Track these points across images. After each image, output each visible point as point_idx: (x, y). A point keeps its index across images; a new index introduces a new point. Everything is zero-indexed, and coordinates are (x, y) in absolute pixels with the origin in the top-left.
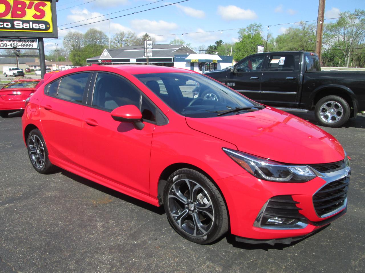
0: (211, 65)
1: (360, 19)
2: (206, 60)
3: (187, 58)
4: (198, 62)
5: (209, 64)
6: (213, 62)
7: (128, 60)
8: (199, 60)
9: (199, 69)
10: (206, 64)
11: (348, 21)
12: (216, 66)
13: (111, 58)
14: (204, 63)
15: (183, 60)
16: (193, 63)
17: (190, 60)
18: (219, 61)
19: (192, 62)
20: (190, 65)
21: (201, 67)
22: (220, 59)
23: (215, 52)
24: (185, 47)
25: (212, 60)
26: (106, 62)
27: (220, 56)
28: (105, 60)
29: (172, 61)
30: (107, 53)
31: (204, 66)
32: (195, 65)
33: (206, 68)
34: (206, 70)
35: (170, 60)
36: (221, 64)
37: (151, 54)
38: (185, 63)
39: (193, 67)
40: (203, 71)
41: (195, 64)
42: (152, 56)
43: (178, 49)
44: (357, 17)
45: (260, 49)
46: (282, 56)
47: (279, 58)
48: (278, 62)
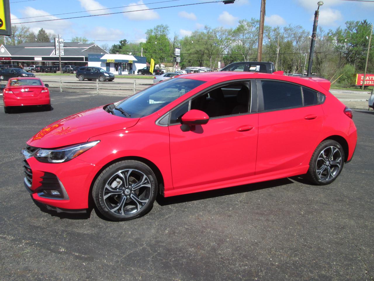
0: (126, 66)
1: (256, 27)
2: (122, 60)
3: (103, 58)
4: (114, 62)
5: (125, 64)
6: (129, 63)
7: (33, 59)
8: (115, 60)
9: (115, 70)
10: (122, 64)
11: (246, 28)
12: (131, 67)
13: (10, 56)
14: (120, 63)
15: (98, 60)
17: (106, 60)
18: (134, 62)
19: (108, 62)
20: (105, 65)
21: (118, 67)
22: (135, 60)
23: (129, 53)
24: (96, 46)
25: (128, 61)
26: (4, 60)
28: (3, 57)
29: (83, 61)
30: (5, 49)
31: (120, 67)
33: (123, 68)
34: (123, 70)
35: (82, 59)
36: (136, 64)
37: (63, 52)
38: (100, 63)
39: (109, 67)
40: (119, 71)
41: (110, 64)
42: (63, 55)
43: (88, 48)
44: (253, 25)
45: (178, 51)
46: (258, 65)
47: (256, 67)
48: (255, 69)
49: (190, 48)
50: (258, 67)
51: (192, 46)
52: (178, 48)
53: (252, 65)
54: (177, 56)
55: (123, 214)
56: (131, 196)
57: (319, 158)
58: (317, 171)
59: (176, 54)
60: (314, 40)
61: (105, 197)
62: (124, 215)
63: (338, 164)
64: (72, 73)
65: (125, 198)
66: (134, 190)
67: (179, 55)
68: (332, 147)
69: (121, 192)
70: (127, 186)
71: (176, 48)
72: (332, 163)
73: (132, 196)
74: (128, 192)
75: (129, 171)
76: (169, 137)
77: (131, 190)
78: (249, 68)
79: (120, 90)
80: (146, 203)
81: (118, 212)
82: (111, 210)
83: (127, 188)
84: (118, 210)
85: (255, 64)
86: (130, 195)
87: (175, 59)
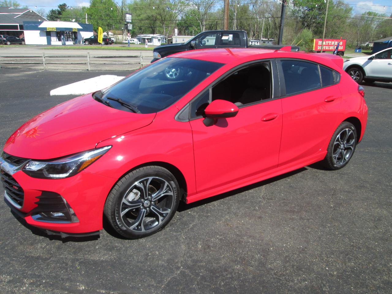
2: (65, 28)
3: (41, 26)
4: (55, 30)
5: (69, 33)
6: (73, 31)
8: (57, 28)
9: (57, 39)
10: (65, 33)
12: (76, 36)
14: (63, 31)
15: (36, 28)
16: (50, 32)
17: (46, 28)
18: (79, 30)
19: (48, 30)
20: (45, 34)
21: (60, 36)
22: (80, 27)
23: (72, 19)
24: (31, 11)
25: (72, 29)
27: (80, 24)
29: (18, 29)
31: (63, 36)
32: (51, 35)
33: (66, 37)
34: (66, 40)
35: (16, 27)
36: (82, 33)
38: (39, 31)
39: (49, 36)
40: (63, 41)
41: (51, 33)
43: (22, 14)
45: (129, 18)
46: (231, 34)
47: (228, 36)
48: (227, 39)
49: (141, 13)
50: (231, 36)
51: (143, 11)
52: (129, 14)
53: (224, 34)
54: (128, 23)
55: (143, 230)
56: (151, 208)
57: (336, 142)
58: (333, 156)
59: (127, 21)
60: (284, 6)
61: (122, 214)
62: (145, 231)
63: (351, 147)
64: (6, 44)
65: (144, 211)
66: (154, 200)
67: (130, 21)
68: (347, 129)
69: (140, 205)
70: (146, 197)
71: (127, 13)
72: (346, 146)
73: (153, 208)
74: (147, 204)
75: (148, 179)
76: (191, 134)
77: (151, 201)
78: (222, 37)
79: (72, 64)
80: (168, 213)
81: (138, 229)
82: (129, 227)
83: (147, 200)
84: (137, 226)
85: (227, 33)
86: (149, 207)
87: (126, 26)
